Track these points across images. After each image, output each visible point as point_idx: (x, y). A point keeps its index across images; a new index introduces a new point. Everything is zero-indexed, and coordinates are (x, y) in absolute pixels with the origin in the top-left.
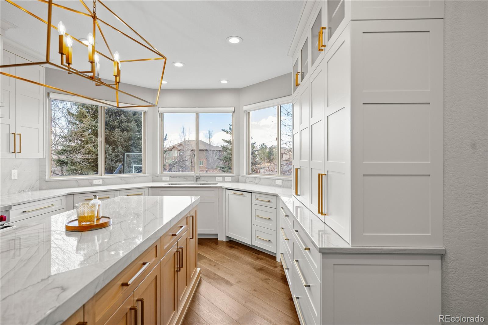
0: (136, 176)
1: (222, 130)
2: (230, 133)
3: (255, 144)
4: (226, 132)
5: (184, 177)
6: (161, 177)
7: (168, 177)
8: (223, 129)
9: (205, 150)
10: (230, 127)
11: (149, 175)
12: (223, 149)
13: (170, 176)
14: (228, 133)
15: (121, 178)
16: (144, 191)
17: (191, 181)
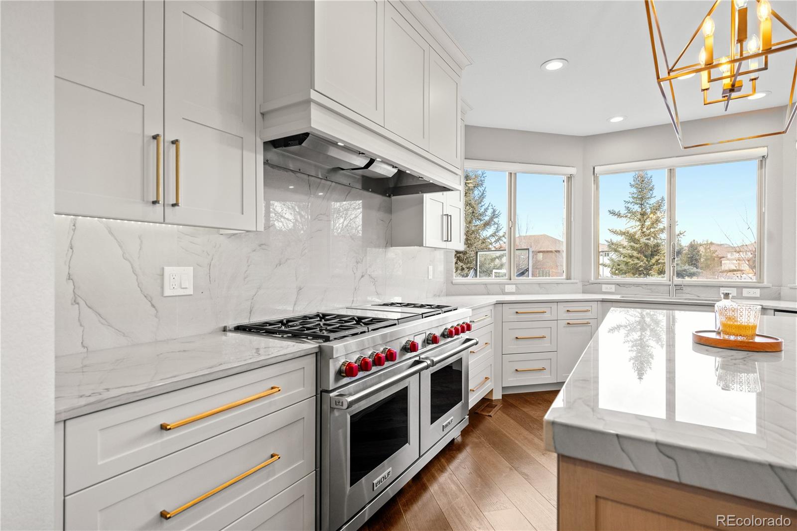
0: (559, 282)
1: (609, 211)
2: (626, 217)
3: (681, 236)
4: (619, 215)
5: (646, 286)
6: (599, 285)
7: (613, 286)
8: (611, 209)
9: (556, 251)
10: (627, 205)
11: (578, 281)
12: (609, 246)
13: (618, 284)
14: (621, 217)
15: (539, 284)
16: (591, 306)
17: (661, 295)
